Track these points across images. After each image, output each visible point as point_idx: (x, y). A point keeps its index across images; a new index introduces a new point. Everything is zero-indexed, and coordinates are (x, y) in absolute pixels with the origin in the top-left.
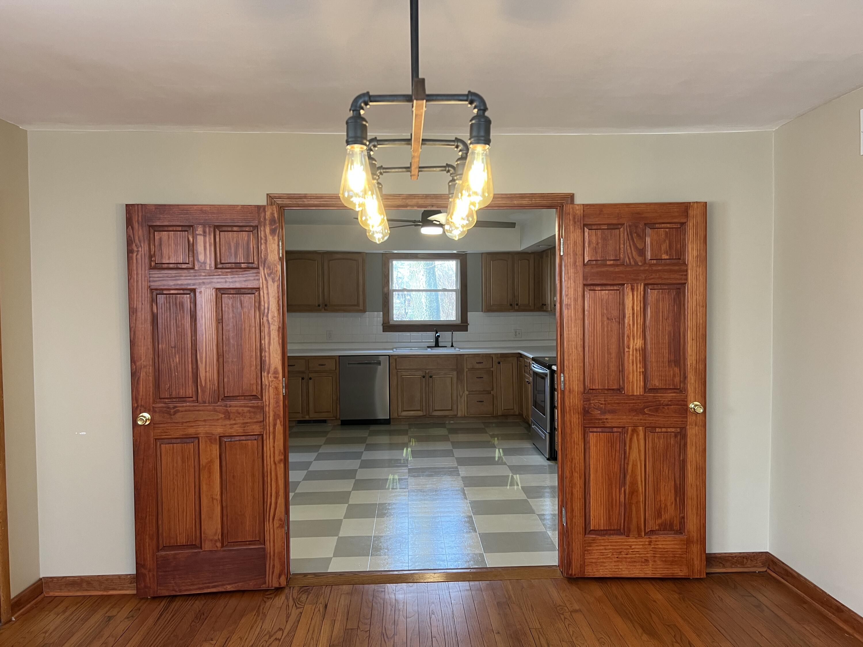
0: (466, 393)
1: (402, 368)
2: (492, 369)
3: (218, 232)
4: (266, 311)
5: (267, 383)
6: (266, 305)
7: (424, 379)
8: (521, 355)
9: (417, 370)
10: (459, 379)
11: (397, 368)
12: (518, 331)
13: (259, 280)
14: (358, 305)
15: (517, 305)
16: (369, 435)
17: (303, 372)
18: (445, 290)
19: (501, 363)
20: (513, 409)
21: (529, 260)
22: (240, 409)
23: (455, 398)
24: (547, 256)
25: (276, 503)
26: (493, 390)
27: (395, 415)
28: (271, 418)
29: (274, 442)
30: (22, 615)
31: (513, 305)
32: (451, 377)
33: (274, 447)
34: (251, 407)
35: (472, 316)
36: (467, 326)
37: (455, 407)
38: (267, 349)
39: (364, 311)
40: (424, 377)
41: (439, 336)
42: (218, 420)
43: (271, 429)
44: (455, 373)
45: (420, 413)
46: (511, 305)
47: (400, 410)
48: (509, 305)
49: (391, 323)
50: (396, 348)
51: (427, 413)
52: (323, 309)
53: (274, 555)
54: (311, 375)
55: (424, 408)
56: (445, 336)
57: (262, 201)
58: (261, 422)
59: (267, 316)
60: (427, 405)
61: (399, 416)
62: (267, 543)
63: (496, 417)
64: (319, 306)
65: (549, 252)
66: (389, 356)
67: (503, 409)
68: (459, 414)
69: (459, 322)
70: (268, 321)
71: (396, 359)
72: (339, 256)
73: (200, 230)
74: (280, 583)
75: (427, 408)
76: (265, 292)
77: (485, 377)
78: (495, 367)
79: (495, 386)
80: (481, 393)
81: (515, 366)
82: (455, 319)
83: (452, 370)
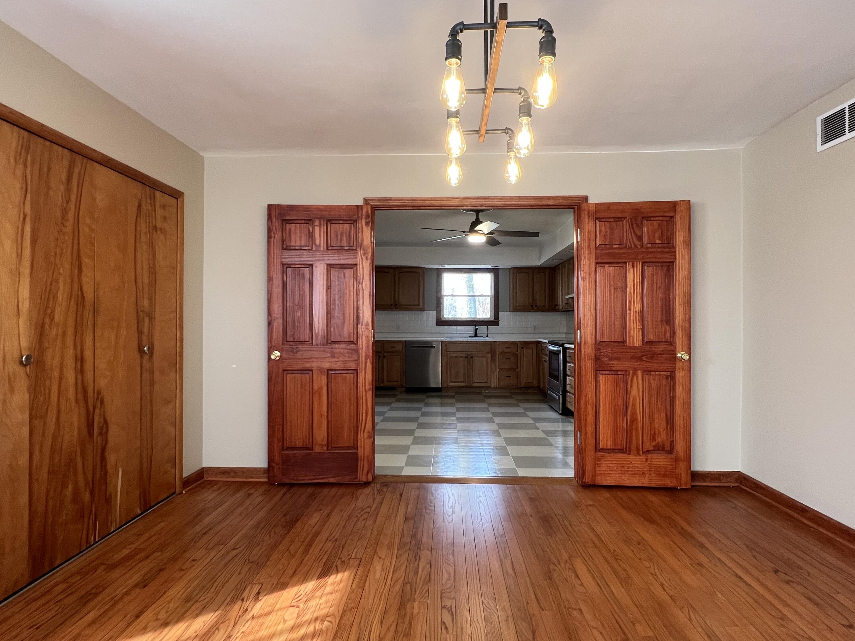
0: (498, 370)
1: (451, 349)
2: (517, 353)
3: (329, 224)
4: (361, 280)
5: (361, 332)
6: (361, 276)
7: (466, 359)
8: (539, 342)
9: (461, 352)
10: (493, 359)
11: (447, 349)
12: (536, 327)
13: (357, 258)
14: (419, 305)
15: (536, 306)
16: (424, 406)
18: (482, 296)
19: (524, 348)
20: (533, 382)
21: (544, 273)
22: (342, 351)
23: (489, 374)
24: (559, 269)
25: (366, 420)
26: (518, 368)
27: (445, 385)
28: (363, 358)
29: (365, 375)
30: (191, 490)
32: (487, 358)
33: (365, 379)
34: (349, 349)
35: (502, 315)
36: (499, 322)
37: (489, 380)
38: (361, 308)
39: (423, 310)
40: (466, 357)
41: (477, 328)
42: (326, 358)
43: (363, 366)
44: (489, 355)
45: (463, 384)
46: (532, 306)
47: (449, 381)
48: (530, 306)
49: (442, 319)
50: (447, 336)
51: (469, 384)
52: (394, 308)
53: (364, 458)
54: (385, 354)
55: (467, 380)
56: (482, 329)
57: (361, 203)
58: (355, 360)
59: (362, 284)
60: (469, 378)
61: (448, 386)
62: (359, 449)
63: (521, 388)
64: (391, 305)
65: (561, 265)
66: (441, 341)
67: (525, 383)
68: (493, 386)
69: (493, 319)
70: (362, 287)
71: (446, 344)
72: (406, 270)
73: (317, 223)
74: (368, 479)
75: (469, 380)
76: (361, 267)
77: (512, 359)
78: (519, 351)
79: (519, 366)
80: (509, 370)
81: (534, 351)
82: (489, 317)
83: (488, 353)
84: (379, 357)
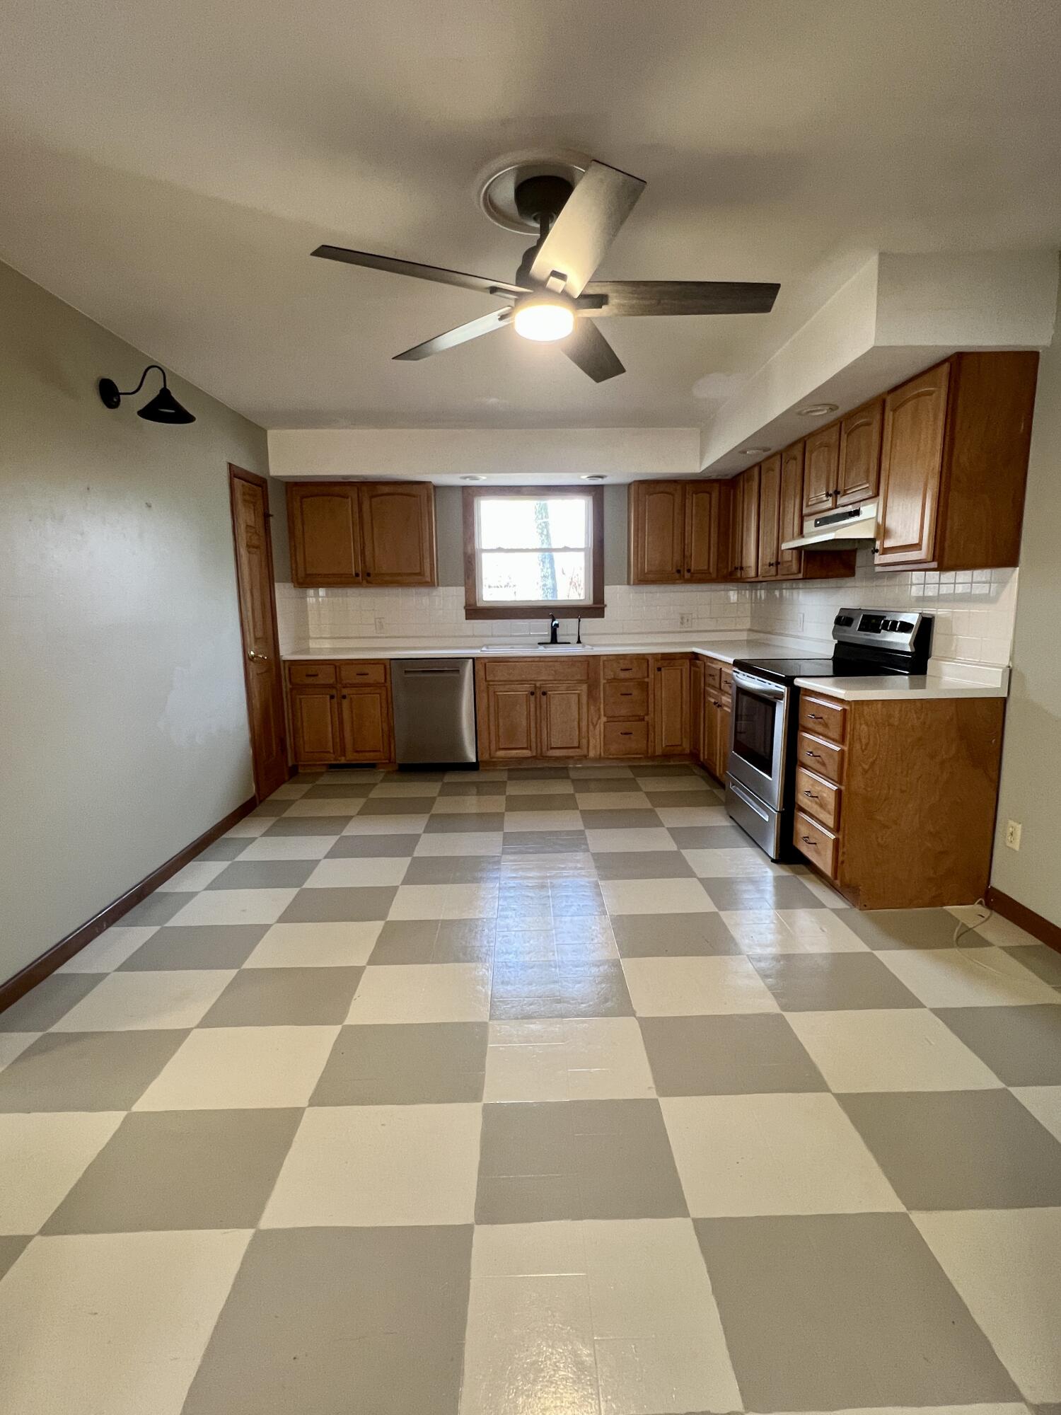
0: (604, 719)
1: (497, 679)
2: (646, 680)
7: (532, 698)
8: (695, 656)
9: (522, 682)
10: (592, 695)
11: (488, 679)
12: (685, 616)
14: (421, 574)
15: (689, 571)
17: (331, 686)
18: (566, 549)
19: (663, 669)
20: (681, 745)
21: (710, 494)
23: (584, 729)
24: (750, 479)
26: (647, 714)
27: (486, 757)
31: (682, 572)
32: (579, 695)
35: (612, 593)
36: (604, 608)
37: (584, 741)
39: (431, 584)
40: (532, 694)
41: (557, 625)
44: (584, 687)
45: (526, 753)
46: (679, 571)
47: (493, 747)
48: (674, 570)
49: (479, 604)
50: (487, 646)
51: (539, 751)
52: (364, 582)
54: (345, 691)
55: (534, 745)
56: (568, 627)
60: (539, 740)
61: (492, 758)
63: (653, 758)
64: (357, 575)
65: (756, 470)
66: (473, 659)
67: (664, 746)
68: (592, 754)
69: (590, 602)
71: (485, 665)
72: (386, 489)
75: (539, 744)
77: (635, 692)
78: (651, 676)
79: (651, 708)
80: (627, 719)
81: (686, 675)
82: (582, 597)
83: (580, 682)
84: (332, 697)
